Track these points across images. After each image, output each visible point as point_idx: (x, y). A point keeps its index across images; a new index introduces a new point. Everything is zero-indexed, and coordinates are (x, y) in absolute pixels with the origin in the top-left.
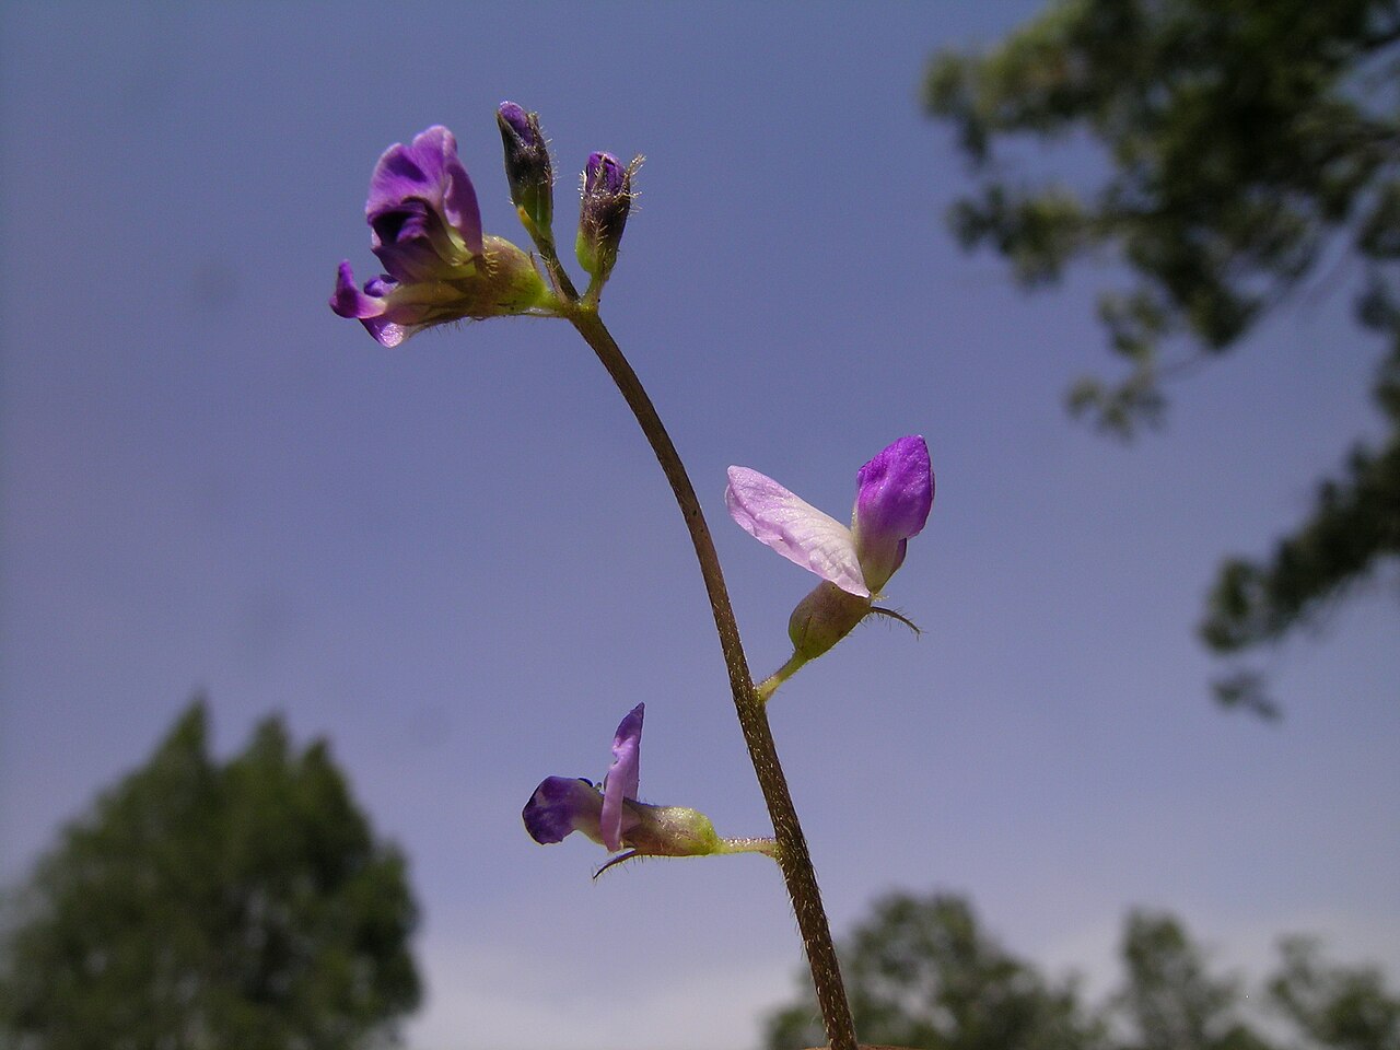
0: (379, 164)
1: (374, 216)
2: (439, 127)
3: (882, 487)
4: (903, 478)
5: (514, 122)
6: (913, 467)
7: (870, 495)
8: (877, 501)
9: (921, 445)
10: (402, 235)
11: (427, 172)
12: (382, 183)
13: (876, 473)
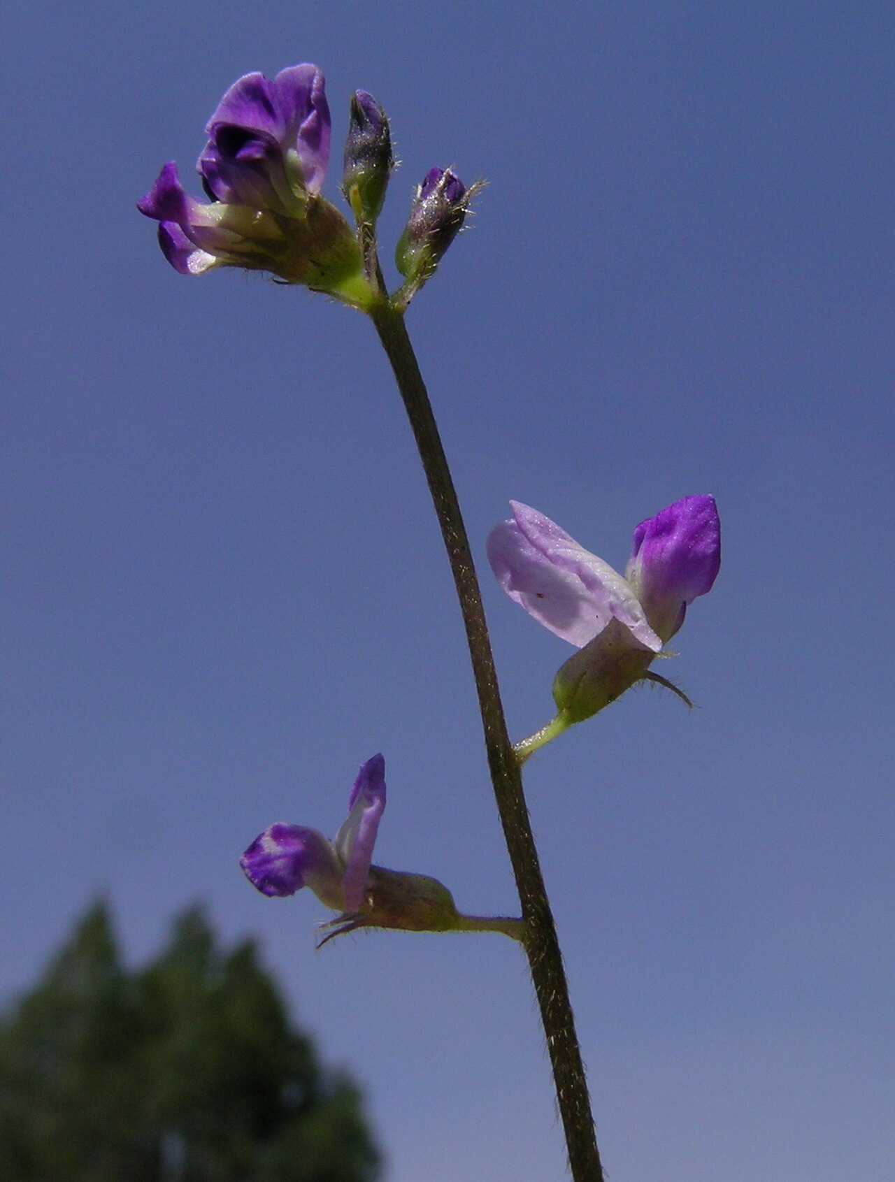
0: (235, 85)
1: (219, 125)
2: (313, 66)
3: (672, 542)
4: (695, 534)
5: (368, 109)
6: (704, 526)
7: (659, 549)
8: (666, 556)
9: (709, 505)
10: (242, 154)
11: (278, 112)
12: (233, 104)
13: (663, 528)
